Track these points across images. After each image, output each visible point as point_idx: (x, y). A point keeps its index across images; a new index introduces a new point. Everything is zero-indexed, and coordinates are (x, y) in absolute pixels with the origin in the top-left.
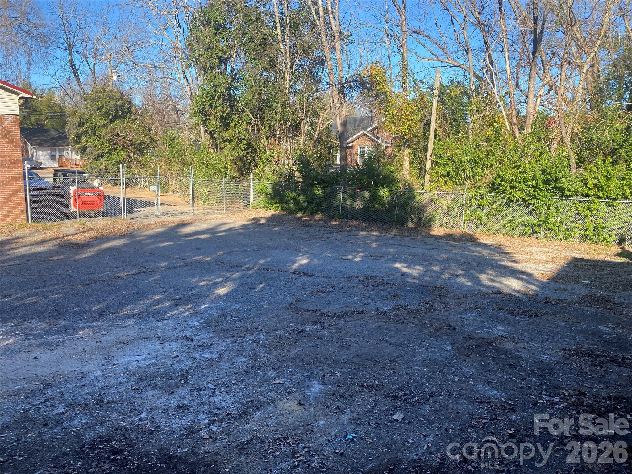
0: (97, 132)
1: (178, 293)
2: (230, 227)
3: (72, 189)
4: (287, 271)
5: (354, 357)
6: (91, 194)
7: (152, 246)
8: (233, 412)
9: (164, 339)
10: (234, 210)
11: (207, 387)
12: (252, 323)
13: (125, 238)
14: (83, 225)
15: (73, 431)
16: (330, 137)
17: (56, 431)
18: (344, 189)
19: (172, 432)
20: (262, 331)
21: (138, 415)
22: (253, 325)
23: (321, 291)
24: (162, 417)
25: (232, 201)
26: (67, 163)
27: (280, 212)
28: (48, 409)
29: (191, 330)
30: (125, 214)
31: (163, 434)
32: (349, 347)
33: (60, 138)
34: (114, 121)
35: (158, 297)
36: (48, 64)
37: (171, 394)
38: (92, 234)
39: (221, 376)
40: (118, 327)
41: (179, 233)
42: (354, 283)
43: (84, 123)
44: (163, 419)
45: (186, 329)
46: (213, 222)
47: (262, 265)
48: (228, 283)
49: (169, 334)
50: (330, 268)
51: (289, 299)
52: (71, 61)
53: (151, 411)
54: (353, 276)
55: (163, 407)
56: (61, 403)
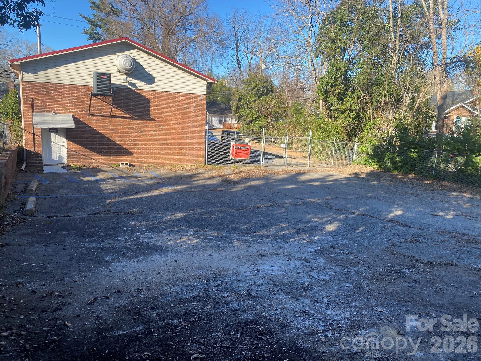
0: (249, 105)
1: (298, 224)
2: (336, 178)
3: (232, 144)
4: (384, 219)
5: (448, 304)
6: (242, 148)
7: (280, 187)
8: (343, 326)
9: (290, 258)
10: (339, 165)
11: (322, 301)
12: (356, 257)
13: (262, 180)
14: (237, 168)
15: (234, 311)
16: (429, 108)
17: (224, 308)
18: (439, 153)
19: (299, 329)
20: (364, 266)
21: (274, 311)
22: (356, 259)
23: (415, 241)
24: (291, 316)
25: (339, 158)
26: (229, 126)
27: (378, 169)
28: (218, 292)
29: (309, 254)
30: (263, 163)
31: (292, 329)
32: (443, 294)
33: (226, 109)
34: (261, 97)
35: (284, 226)
36: (223, 59)
37: (296, 300)
38: (241, 175)
39: (333, 295)
40: (259, 242)
41: (299, 180)
42: (447, 237)
43: (241, 99)
44: (291, 318)
45: (305, 253)
46: (323, 173)
47: (363, 211)
48: (335, 222)
49: (293, 254)
50: (423, 221)
51: (386, 243)
52: (237, 57)
53: (283, 310)
54: (446, 232)
55: (292, 309)
56: (226, 289)
